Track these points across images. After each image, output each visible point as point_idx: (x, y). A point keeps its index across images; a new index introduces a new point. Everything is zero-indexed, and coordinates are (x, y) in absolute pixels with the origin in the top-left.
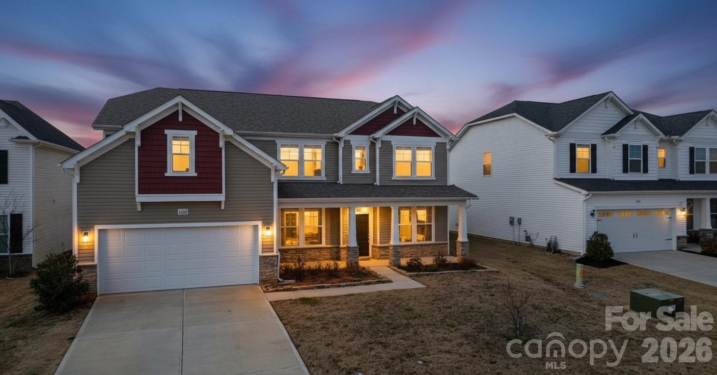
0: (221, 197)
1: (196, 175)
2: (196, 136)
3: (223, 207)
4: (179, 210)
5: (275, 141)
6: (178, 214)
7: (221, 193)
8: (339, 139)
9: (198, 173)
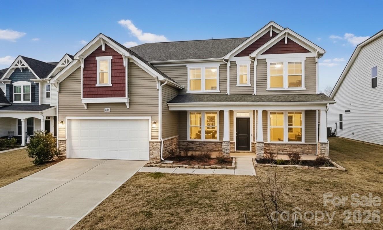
0: (125, 100)
1: (111, 85)
2: (112, 59)
3: (128, 107)
4: (105, 109)
5: (186, 66)
6: (105, 111)
7: (125, 97)
8: (227, 61)
9: (113, 84)
